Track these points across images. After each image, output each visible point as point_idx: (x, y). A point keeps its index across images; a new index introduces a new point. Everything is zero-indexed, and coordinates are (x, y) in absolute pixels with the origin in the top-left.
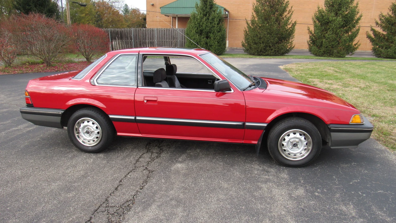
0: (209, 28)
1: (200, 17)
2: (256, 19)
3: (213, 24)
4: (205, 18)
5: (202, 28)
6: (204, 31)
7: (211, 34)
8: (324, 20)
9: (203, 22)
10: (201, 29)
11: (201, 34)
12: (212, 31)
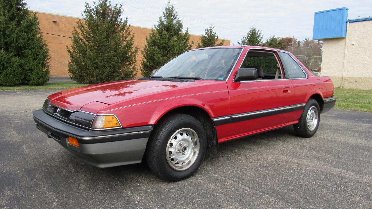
0: (23, 41)
1: (4, 20)
2: (81, 36)
3: (30, 35)
4: (14, 23)
5: (9, 39)
6: (13, 45)
7: (27, 50)
8: (161, 45)
9: (12, 29)
10: (7, 41)
11: (7, 50)
12: (28, 46)
